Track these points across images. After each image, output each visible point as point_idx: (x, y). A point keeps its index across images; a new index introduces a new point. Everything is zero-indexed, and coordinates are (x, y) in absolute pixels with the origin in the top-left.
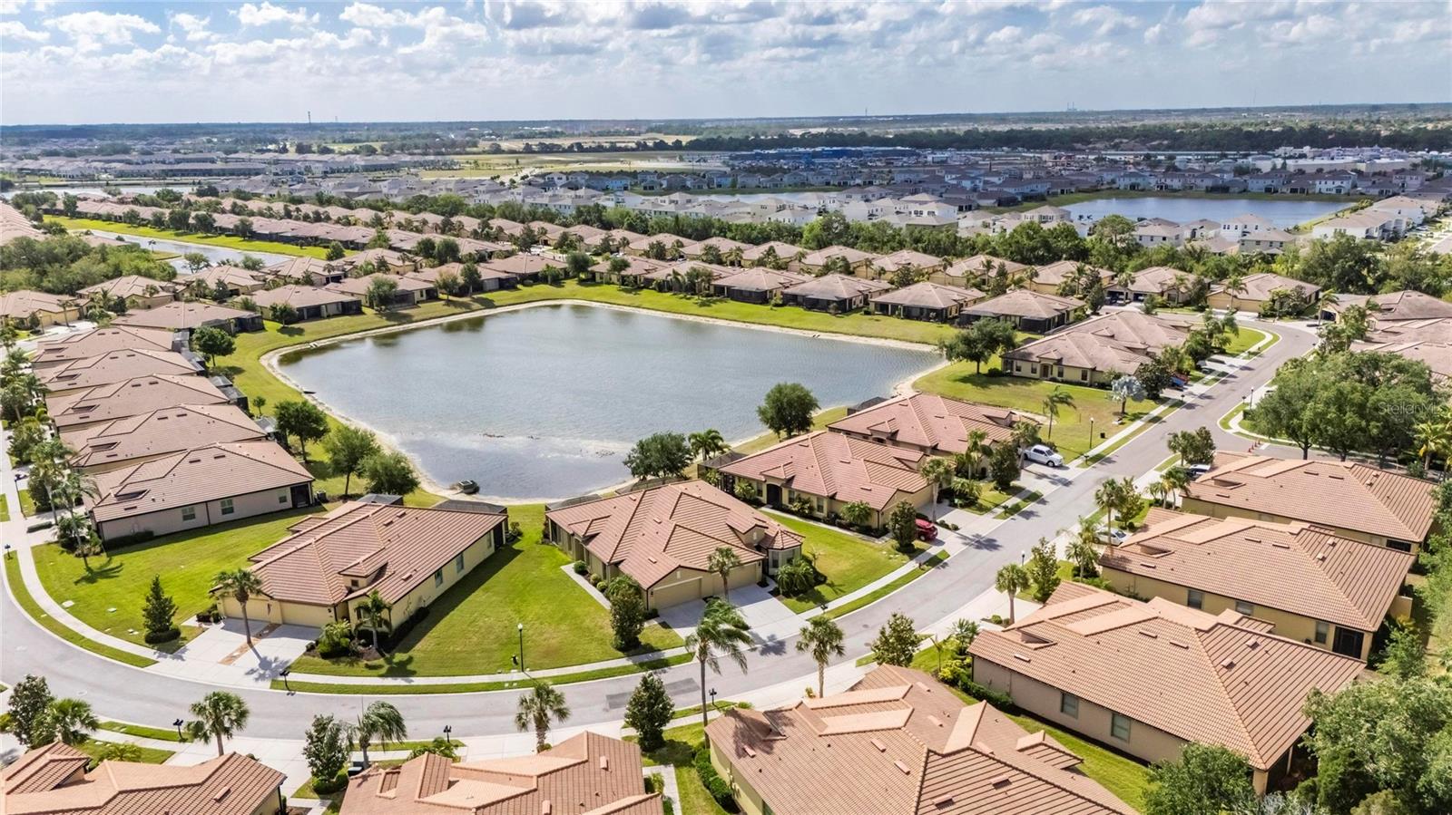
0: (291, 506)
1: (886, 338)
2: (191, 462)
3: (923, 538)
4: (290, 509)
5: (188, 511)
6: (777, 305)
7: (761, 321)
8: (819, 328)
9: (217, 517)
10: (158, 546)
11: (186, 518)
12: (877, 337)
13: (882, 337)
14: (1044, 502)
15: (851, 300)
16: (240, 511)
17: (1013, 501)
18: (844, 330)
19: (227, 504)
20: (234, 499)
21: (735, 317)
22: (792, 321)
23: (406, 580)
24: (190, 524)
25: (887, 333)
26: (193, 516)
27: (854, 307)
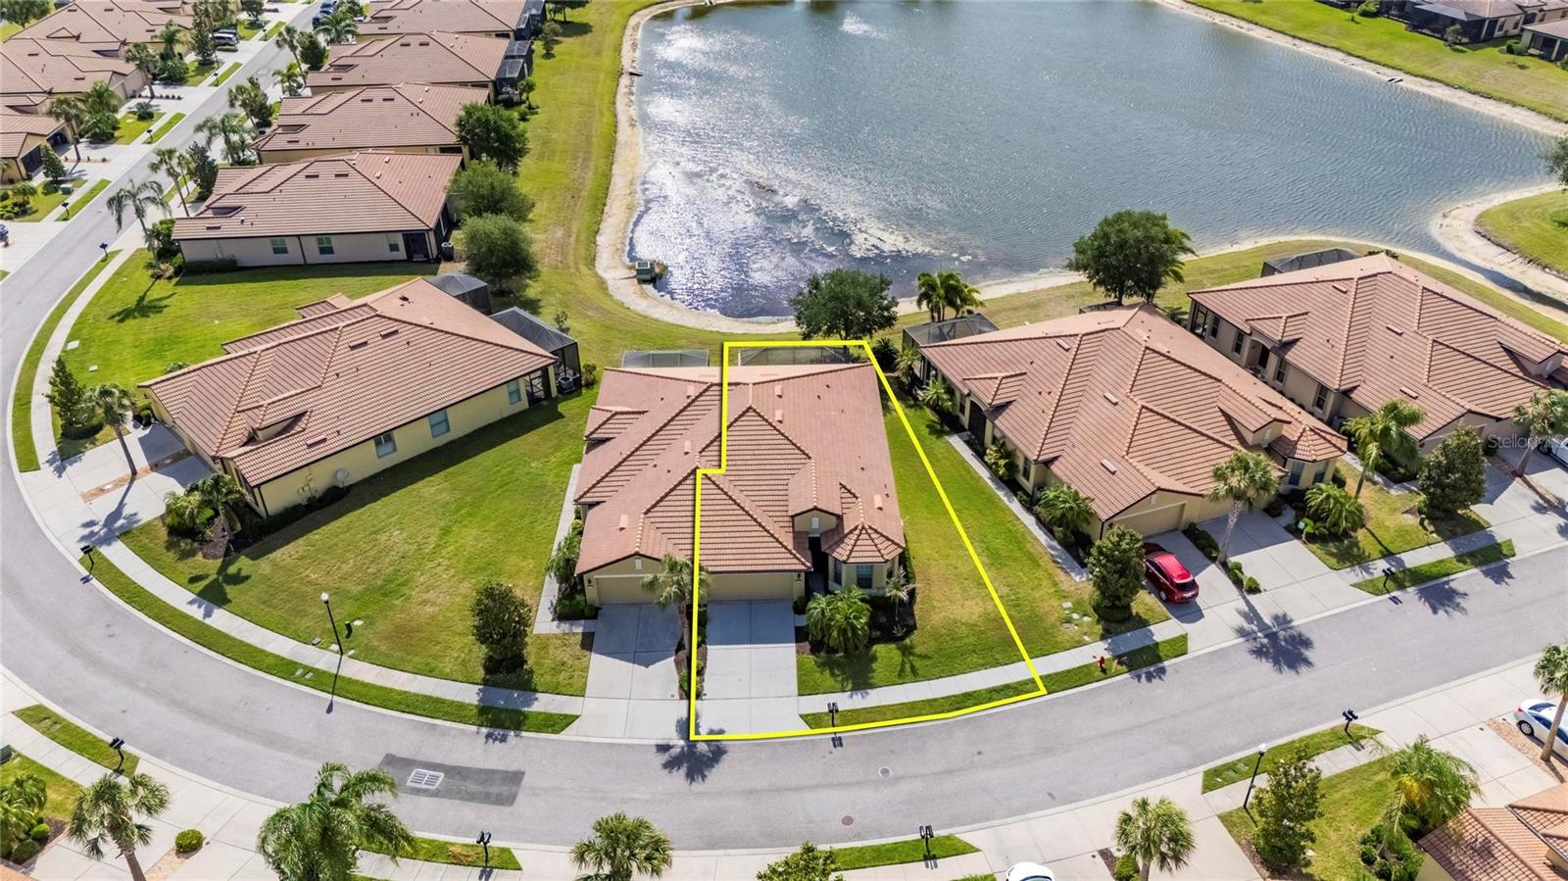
0: (405, 258)
1: (1514, 104)
2: (307, 177)
3: (1163, 595)
4: (403, 261)
5: (278, 244)
6: (1365, 14)
7: (1322, 39)
8: (1409, 66)
9: (314, 255)
10: (232, 282)
11: (276, 251)
12: (1500, 100)
13: (1508, 102)
14: (1500, 574)
15: (1494, 22)
16: (342, 252)
17: (1434, 553)
18: (1450, 76)
19: (325, 243)
20: (332, 237)
21: (1284, 26)
22: (1371, 46)
23: (310, 446)
24: (281, 259)
25: (1521, 96)
26: (284, 251)
27: (1497, 34)
